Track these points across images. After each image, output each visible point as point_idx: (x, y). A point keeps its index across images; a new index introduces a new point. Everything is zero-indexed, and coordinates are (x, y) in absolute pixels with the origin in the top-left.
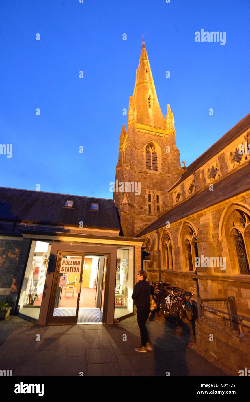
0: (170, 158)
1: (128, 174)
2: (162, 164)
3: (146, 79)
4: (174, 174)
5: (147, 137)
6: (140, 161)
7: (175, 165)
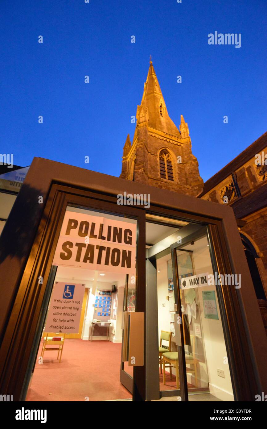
0: (188, 168)
1: (140, 176)
2: (178, 173)
3: (156, 91)
4: (194, 186)
5: (160, 143)
6: (153, 166)
7: (195, 175)
